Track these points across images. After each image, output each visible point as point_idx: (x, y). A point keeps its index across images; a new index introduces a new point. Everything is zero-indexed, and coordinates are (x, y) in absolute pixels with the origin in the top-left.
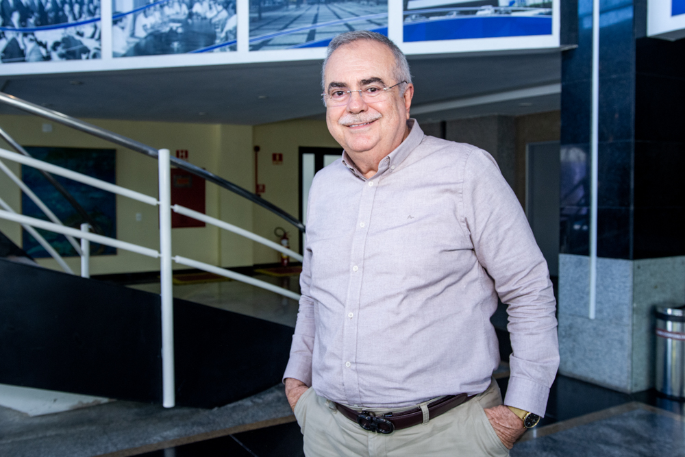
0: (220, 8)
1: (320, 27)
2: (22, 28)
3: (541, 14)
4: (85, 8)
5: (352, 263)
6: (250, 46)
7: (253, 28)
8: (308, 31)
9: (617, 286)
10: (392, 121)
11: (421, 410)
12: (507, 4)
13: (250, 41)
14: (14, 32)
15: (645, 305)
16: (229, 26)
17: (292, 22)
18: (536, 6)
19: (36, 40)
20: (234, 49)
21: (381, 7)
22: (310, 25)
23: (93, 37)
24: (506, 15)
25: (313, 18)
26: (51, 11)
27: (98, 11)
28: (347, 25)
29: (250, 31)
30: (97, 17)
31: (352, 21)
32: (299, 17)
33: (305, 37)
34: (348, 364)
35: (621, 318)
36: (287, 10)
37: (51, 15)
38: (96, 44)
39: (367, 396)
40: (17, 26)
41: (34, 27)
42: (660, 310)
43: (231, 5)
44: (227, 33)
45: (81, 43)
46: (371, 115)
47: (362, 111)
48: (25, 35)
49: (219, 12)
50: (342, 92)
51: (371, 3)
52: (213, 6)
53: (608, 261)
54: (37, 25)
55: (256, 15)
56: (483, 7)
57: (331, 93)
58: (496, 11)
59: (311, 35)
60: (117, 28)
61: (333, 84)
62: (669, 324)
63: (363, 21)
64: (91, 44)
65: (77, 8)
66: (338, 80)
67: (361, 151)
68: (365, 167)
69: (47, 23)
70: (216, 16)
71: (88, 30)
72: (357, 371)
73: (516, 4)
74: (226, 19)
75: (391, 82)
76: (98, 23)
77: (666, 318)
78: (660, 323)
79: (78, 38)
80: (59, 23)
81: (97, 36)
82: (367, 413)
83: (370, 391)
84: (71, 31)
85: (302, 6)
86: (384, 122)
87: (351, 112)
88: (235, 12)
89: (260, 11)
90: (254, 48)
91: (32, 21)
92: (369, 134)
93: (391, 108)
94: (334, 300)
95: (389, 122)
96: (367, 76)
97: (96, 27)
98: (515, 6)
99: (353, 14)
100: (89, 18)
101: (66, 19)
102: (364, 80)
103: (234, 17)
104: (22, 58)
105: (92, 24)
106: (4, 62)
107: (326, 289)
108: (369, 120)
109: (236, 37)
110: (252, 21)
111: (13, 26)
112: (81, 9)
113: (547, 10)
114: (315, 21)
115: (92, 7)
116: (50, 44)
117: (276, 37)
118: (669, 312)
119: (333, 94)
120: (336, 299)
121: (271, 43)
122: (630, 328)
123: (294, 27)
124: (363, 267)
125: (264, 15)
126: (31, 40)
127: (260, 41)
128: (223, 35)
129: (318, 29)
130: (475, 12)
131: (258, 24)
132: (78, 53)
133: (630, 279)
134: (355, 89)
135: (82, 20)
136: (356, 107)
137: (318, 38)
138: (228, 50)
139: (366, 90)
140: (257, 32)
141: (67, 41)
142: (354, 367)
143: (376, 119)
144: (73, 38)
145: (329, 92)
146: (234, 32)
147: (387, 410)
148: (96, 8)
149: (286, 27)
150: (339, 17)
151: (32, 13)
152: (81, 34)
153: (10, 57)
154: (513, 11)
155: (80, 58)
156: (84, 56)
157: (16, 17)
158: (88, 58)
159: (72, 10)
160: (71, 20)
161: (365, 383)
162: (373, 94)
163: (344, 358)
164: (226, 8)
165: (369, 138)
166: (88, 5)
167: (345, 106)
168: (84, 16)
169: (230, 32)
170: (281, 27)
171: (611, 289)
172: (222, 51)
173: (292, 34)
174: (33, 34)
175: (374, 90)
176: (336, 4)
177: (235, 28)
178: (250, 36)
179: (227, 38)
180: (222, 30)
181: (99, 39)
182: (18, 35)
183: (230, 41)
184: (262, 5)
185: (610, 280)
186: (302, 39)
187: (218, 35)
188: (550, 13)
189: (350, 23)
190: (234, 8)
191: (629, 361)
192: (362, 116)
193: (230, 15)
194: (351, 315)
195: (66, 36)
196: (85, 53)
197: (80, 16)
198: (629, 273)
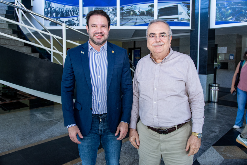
0: (112, 15)
1: (138, 21)
2: (56, 17)
3: (187, 22)
4: (75, 13)
5: (154, 87)
6: (120, 25)
7: (121, 20)
8: (135, 22)
9: (203, 80)
10: (167, 46)
11: (175, 127)
12: (180, 19)
13: (120, 24)
14: (54, 18)
15: (208, 84)
16: (115, 20)
17: (131, 20)
18: (186, 20)
19: (60, 20)
20: (116, 25)
21: (152, 18)
22: (135, 21)
23: (77, 20)
24: (180, 22)
25: (136, 19)
26: (65, 13)
27: (78, 14)
28: (144, 21)
29: (120, 21)
30: (78, 15)
31: (145, 20)
32: (133, 18)
33: (134, 23)
34: (155, 116)
35: (204, 87)
36: (129, 17)
37: (65, 14)
38: (78, 22)
39: (161, 125)
40: (55, 17)
41: (60, 17)
42: (211, 85)
43: (115, 15)
44: (114, 21)
45: (74, 22)
46: (162, 43)
47: (160, 42)
48: (57, 19)
49: (112, 16)
50: (153, 36)
51: (150, 16)
52: (110, 14)
53: (201, 75)
54: (61, 17)
55: (122, 17)
56: (175, 19)
57: (150, 36)
58: (178, 20)
59: (136, 23)
60: (83, 18)
61: (151, 34)
62: (213, 87)
63: (148, 21)
64: (77, 22)
65: (72, 13)
66: (153, 33)
67: (158, 53)
68: (158, 58)
69: (64, 16)
70: (111, 17)
71: (76, 18)
72: (158, 118)
73: (182, 19)
74: (114, 18)
75: (167, 35)
76: (78, 17)
77: (212, 86)
78: (211, 87)
79: (73, 20)
80: (67, 16)
81: (78, 20)
82: (160, 129)
83: (162, 123)
84: (71, 19)
85: (133, 16)
86: (165, 46)
87: (156, 42)
88: (116, 16)
89: (123, 16)
90: (121, 25)
91: (59, 15)
92: (160, 48)
93: (167, 42)
94: (148, 98)
95: (166, 46)
96: (162, 32)
97: (78, 18)
98: (182, 20)
99: (146, 19)
100: (76, 16)
101: (69, 15)
102: (161, 33)
103: (116, 17)
104: (56, 25)
105: (77, 17)
106: (51, 26)
107: (146, 94)
108: (161, 44)
109: (116, 22)
110: (121, 19)
111: (54, 16)
112: (74, 13)
113: (189, 21)
114: (136, 20)
115: (77, 13)
116: (64, 22)
117: (127, 23)
118: (213, 85)
119: (151, 37)
120: (149, 97)
121: (125, 24)
122: (206, 89)
123: (131, 21)
124: (158, 89)
125: (124, 17)
126: (59, 20)
127: (123, 24)
128: (113, 22)
129: (137, 22)
130: (173, 20)
131: (122, 20)
132: (73, 24)
133: (206, 78)
134: (158, 35)
135: (74, 16)
136: (158, 40)
137: (137, 24)
138: (114, 25)
139: (161, 36)
140: (122, 22)
141: (69, 21)
142: (157, 117)
143: (163, 45)
144: (71, 20)
145: (149, 36)
146: (116, 21)
147: (166, 128)
148: (78, 13)
149: (129, 21)
150: (142, 19)
151: (60, 13)
152: (74, 20)
153: (53, 25)
154: (182, 21)
155: (73, 26)
156: (74, 25)
157: (54, 14)
158: (76, 26)
159: (71, 13)
160: (71, 16)
161: (160, 121)
162: (163, 37)
163: (154, 114)
164: (114, 15)
165: (160, 50)
166: (76, 12)
167: (155, 40)
168: (74, 15)
169: (115, 21)
170: (128, 21)
171: (202, 81)
172: (112, 26)
173: (131, 22)
174: (60, 19)
175: (163, 36)
176: (141, 16)
177: (116, 20)
178: (120, 22)
179: (114, 22)
180: (113, 21)
181: (79, 21)
182: (55, 19)
183: (115, 23)
184: (123, 15)
185: (201, 79)
186: (133, 24)
187: (112, 22)
188: (189, 22)
189: (145, 21)
190: (116, 15)
191: (206, 95)
192: (159, 43)
193: (115, 17)
194: (155, 102)
195: (69, 20)
196: (75, 25)
197: (73, 15)
198: (206, 77)
